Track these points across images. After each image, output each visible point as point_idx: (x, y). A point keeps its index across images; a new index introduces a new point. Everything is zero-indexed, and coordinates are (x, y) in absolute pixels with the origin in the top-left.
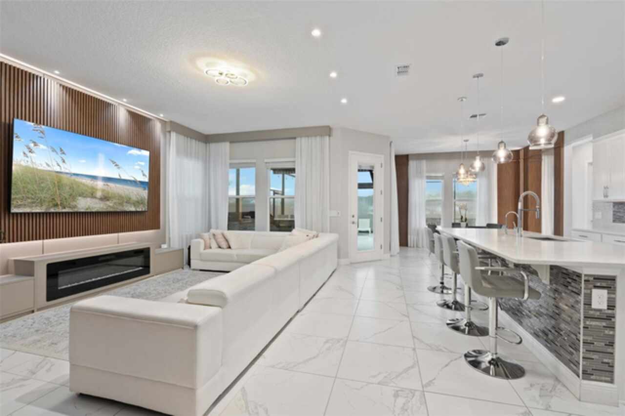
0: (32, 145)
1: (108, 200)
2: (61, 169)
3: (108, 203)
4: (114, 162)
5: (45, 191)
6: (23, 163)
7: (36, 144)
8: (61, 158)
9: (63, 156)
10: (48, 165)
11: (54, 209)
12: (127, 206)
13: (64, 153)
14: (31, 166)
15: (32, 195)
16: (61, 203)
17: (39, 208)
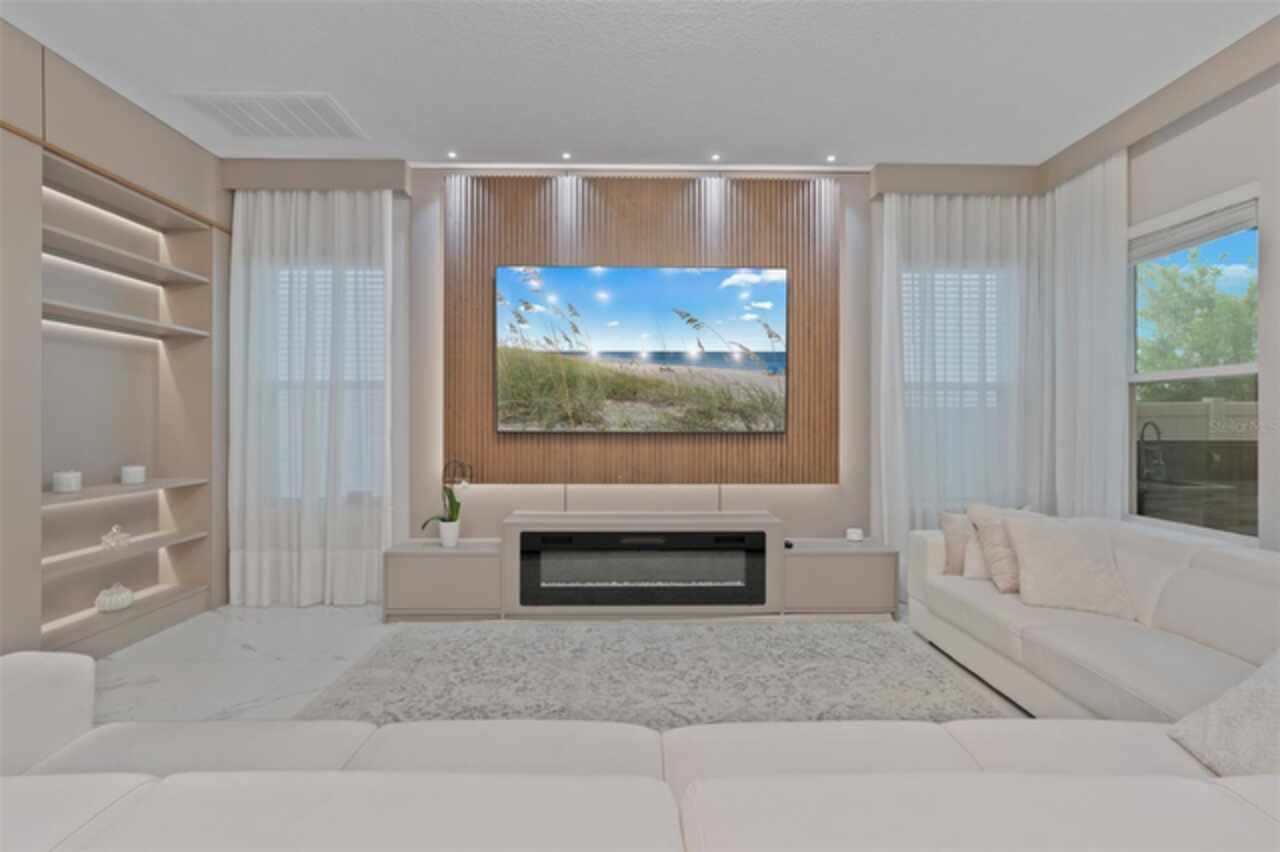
0: (522, 308)
1: (672, 404)
2: (571, 346)
3: (671, 411)
4: (684, 315)
5: (545, 392)
6: (510, 344)
7: (528, 308)
8: (571, 323)
9: (574, 319)
10: (549, 341)
11: (563, 426)
12: (720, 418)
13: (575, 314)
14: (522, 347)
15: (525, 398)
16: (573, 414)
17: (536, 423)
